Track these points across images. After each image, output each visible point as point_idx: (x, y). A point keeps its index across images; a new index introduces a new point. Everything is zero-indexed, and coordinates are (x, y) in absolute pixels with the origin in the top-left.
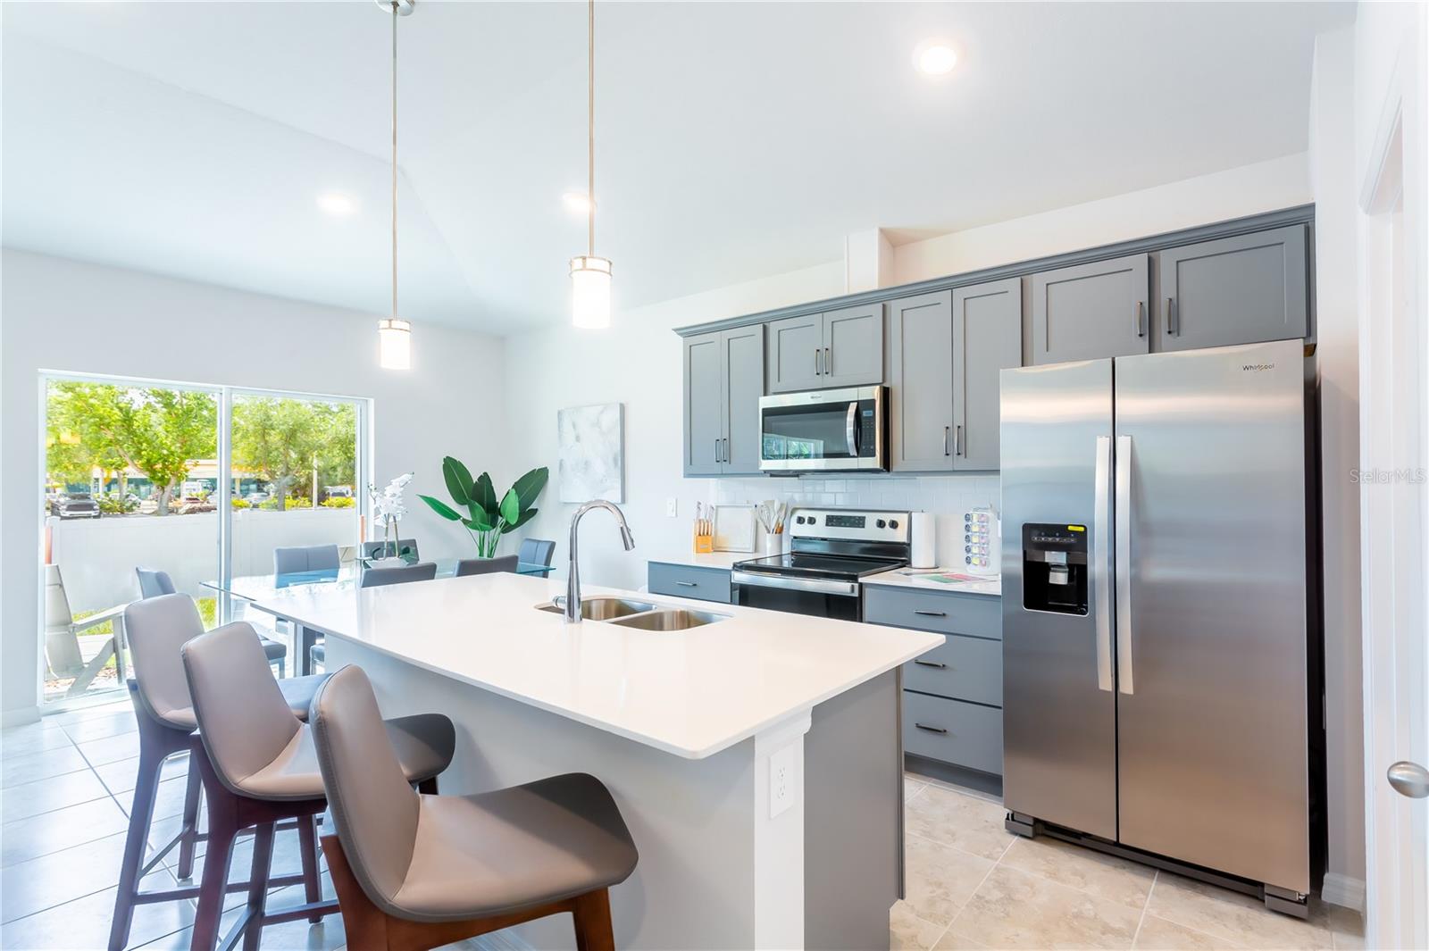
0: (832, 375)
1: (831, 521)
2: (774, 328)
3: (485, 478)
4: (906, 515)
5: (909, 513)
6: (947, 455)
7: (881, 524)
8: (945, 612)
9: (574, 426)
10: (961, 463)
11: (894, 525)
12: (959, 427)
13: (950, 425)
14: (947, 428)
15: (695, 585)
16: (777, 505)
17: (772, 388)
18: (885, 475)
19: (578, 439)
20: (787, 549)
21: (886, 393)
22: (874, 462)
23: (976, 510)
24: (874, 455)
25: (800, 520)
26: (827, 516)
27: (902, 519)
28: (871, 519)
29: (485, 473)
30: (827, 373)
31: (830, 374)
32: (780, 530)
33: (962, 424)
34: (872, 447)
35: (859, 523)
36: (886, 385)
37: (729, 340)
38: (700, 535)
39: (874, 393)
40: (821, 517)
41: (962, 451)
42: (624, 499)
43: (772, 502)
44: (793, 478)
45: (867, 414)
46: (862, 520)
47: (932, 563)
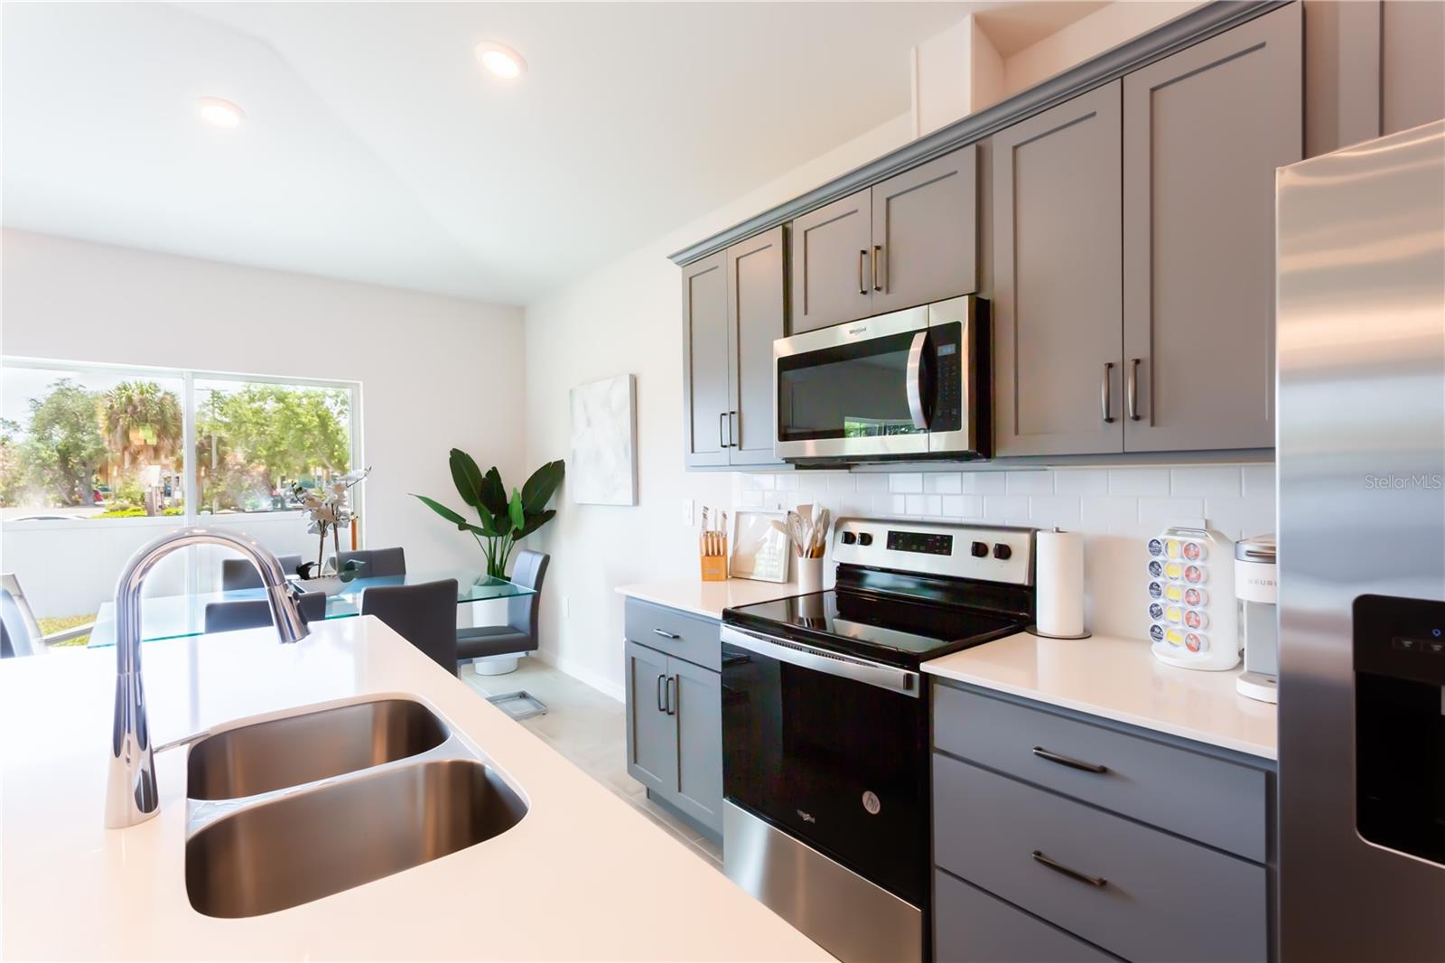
0: (888, 292)
1: (897, 541)
2: (798, 228)
3: (494, 473)
4: (1026, 537)
5: (1033, 532)
6: (1110, 420)
7: (979, 550)
8: (1106, 765)
9: (585, 406)
10: (1143, 435)
11: (1003, 552)
12: (1137, 362)
13: (1115, 358)
14: (1110, 366)
15: (676, 637)
16: (815, 515)
17: (796, 326)
18: (982, 464)
19: (589, 423)
20: (830, 581)
21: (982, 312)
22: (958, 440)
23: (1173, 532)
24: (958, 427)
25: (849, 538)
26: (890, 533)
27: (1019, 543)
28: (962, 542)
29: (494, 469)
30: (878, 289)
31: (884, 289)
32: (818, 552)
33: (1144, 354)
34: (954, 413)
35: (940, 545)
36: (984, 296)
37: (738, 260)
38: (707, 555)
39: (958, 311)
40: (880, 534)
41: (1145, 410)
42: (636, 501)
43: (809, 508)
44: (842, 474)
45: (945, 350)
46: (950, 538)
47: (1079, 631)
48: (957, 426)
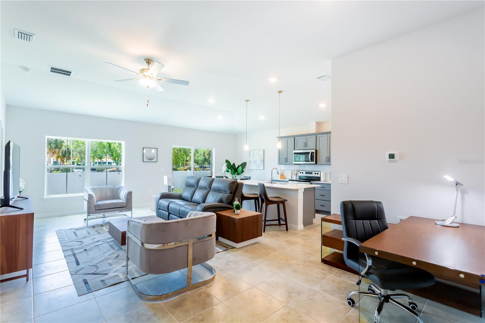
1: (306, 173)
2: (296, 138)
3: (234, 164)
6: (326, 161)
7: (315, 173)
9: (253, 154)
11: (318, 174)
12: (328, 157)
14: (326, 157)
17: (296, 149)
18: (316, 165)
19: (254, 156)
20: (298, 178)
21: (316, 151)
22: (314, 163)
25: (300, 173)
27: (319, 173)
31: (306, 147)
32: (296, 175)
35: (311, 173)
36: (316, 149)
37: (288, 139)
38: (281, 175)
39: (314, 151)
40: (304, 172)
41: (329, 161)
42: (264, 169)
43: (295, 170)
44: (299, 165)
45: (313, 154)
46: (312, 173)
47: (324, 180)
48: (314, 161)
